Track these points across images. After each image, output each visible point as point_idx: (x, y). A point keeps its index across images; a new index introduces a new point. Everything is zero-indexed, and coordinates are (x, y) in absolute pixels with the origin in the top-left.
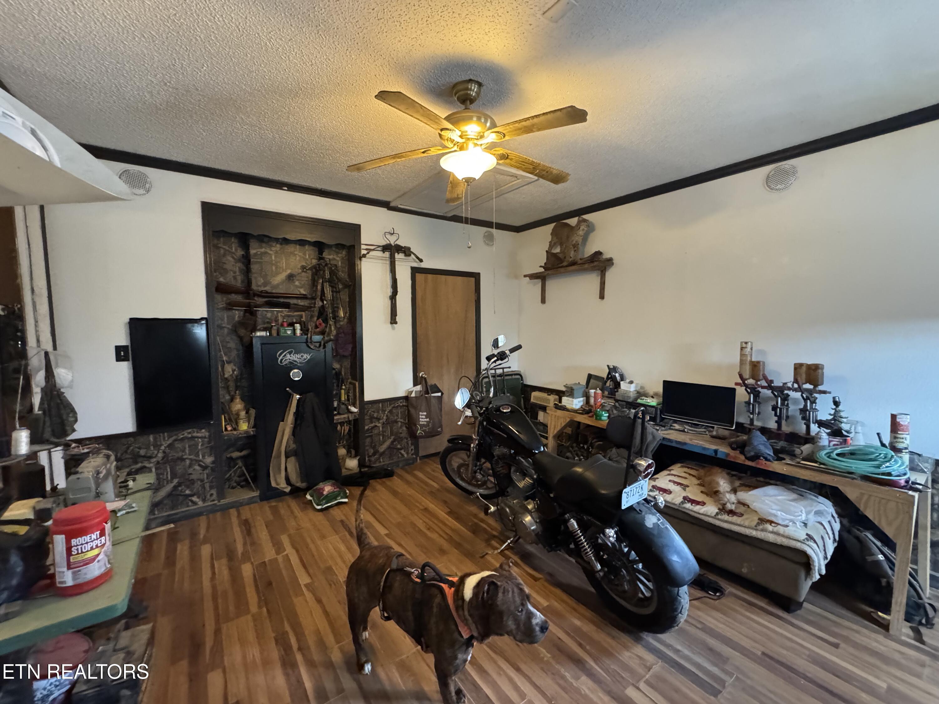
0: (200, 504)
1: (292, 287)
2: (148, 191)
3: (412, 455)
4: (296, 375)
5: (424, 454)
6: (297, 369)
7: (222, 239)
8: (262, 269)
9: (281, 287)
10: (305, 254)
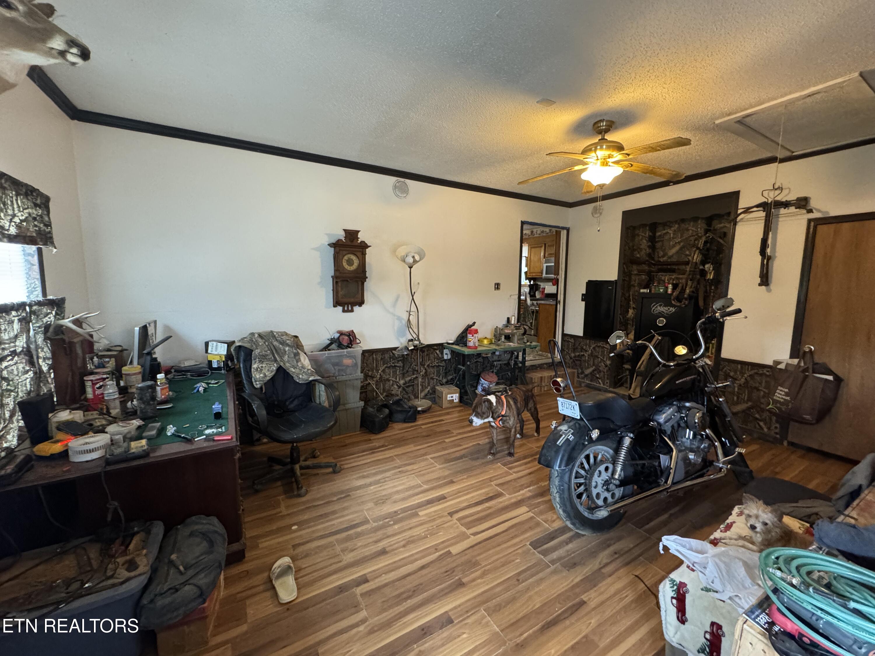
0: (602, 385)
1: (683, 256)
2: (601, 214)
3: (776, 433)
4: (661, 322)
5: (795, 441)
6: (664, 318)
7: (641, 230)
8: (663, 245)
9: (674, 256)
10: (697, 228)
